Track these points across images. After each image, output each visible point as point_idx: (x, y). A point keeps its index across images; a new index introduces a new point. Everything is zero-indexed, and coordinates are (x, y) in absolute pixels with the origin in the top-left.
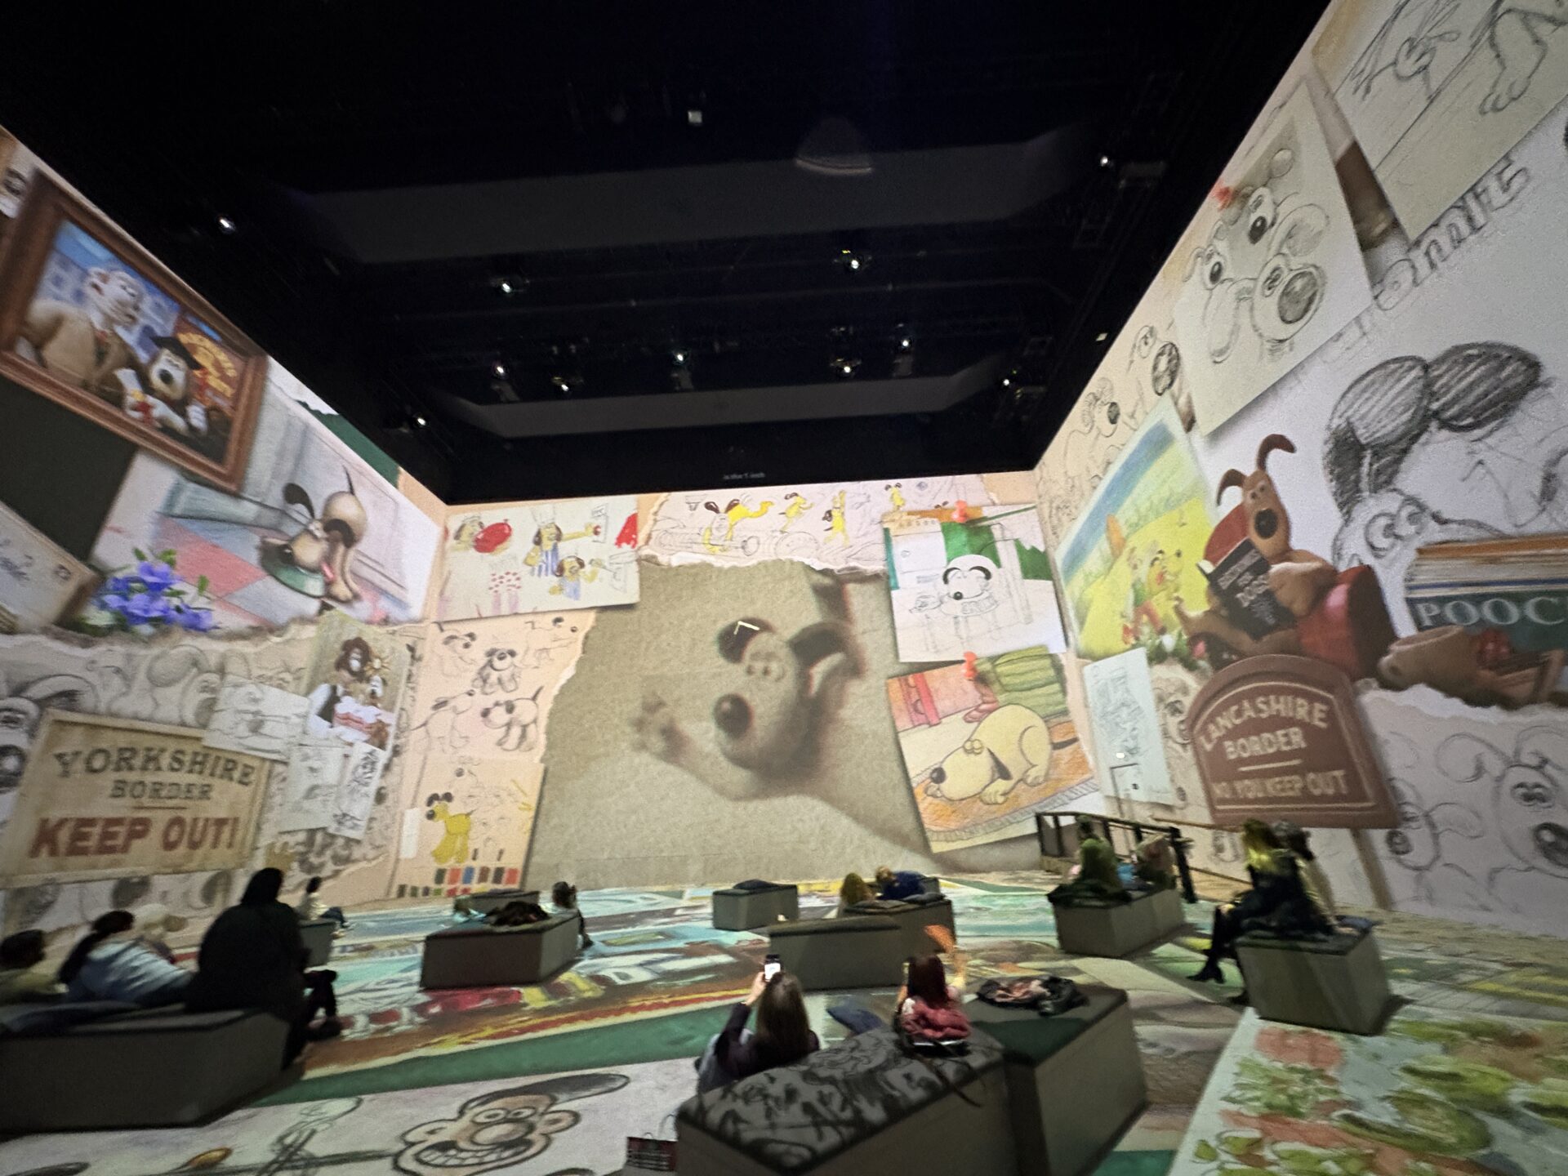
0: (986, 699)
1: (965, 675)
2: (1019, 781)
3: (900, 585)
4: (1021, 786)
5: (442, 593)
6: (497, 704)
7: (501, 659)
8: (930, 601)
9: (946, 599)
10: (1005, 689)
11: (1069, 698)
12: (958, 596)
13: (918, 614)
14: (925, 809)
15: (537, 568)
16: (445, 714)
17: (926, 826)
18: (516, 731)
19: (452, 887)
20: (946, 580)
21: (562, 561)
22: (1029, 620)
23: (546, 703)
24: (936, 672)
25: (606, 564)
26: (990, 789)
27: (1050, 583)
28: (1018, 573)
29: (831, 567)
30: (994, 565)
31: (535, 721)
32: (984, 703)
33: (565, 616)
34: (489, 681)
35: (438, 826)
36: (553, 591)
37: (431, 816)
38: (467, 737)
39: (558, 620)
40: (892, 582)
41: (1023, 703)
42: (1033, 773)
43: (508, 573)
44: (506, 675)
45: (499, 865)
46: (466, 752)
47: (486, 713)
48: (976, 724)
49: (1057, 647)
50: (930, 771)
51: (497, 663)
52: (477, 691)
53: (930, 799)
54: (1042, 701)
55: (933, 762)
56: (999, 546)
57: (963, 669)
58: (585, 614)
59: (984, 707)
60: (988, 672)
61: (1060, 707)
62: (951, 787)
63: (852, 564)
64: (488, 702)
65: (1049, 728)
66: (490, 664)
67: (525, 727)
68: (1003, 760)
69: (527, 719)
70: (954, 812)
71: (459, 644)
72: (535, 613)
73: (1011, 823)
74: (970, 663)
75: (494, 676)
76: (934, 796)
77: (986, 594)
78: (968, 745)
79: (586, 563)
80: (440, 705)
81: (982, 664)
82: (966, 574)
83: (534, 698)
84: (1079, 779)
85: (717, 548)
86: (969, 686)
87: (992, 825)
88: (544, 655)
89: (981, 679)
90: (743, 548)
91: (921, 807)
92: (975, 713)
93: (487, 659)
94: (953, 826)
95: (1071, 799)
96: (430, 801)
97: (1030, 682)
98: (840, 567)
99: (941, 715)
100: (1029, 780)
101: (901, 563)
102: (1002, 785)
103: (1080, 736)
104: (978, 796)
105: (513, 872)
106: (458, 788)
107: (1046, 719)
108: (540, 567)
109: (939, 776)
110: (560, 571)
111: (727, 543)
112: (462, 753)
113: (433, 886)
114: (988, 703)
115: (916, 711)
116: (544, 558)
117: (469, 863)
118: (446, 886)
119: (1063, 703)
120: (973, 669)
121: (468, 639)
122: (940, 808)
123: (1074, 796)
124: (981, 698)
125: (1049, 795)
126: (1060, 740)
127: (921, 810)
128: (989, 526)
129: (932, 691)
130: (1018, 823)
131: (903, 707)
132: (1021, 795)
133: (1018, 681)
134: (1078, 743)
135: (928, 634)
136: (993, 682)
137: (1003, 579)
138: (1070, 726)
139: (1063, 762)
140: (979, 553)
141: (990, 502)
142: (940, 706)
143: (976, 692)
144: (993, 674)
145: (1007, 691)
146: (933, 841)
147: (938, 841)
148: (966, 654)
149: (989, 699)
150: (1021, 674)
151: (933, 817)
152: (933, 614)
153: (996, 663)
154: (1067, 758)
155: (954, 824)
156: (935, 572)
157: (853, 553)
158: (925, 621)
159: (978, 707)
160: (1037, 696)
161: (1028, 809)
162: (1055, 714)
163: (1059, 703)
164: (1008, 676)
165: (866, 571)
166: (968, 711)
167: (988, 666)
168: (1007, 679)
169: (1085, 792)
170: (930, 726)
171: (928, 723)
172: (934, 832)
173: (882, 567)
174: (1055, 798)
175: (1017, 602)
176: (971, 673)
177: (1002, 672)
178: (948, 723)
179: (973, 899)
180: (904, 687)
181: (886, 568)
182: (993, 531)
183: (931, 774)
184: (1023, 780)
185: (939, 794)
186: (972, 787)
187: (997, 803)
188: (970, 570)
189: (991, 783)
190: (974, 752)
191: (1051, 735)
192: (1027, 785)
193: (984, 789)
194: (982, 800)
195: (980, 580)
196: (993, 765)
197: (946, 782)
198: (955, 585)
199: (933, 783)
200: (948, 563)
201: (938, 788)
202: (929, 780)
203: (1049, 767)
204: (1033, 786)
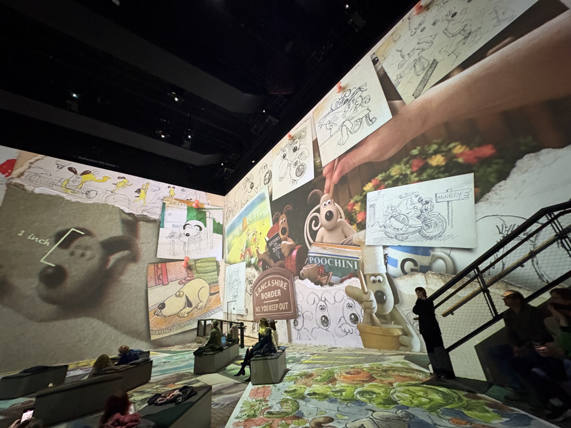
0: (189, 275)
1: (183, 266)
2: (194, 308)
3: (165, 226)
4: (196, 309)
8: (176, 235)
9: (183, 235)
11: (219, 277)
12: (188, 235)
13: (170, 239)
14: (152, 321)
17: (151, 328)
20: (184, 228)
22: (212, 247)
24: (171, 263)
26: (182, 312)
27: (222, 236)
28: (212, 230)
29: (134, 213)
30: (204, 226)
32: (188, 277)
40: (161, 225)
41: (203, 278)
42: (201, 305)
49: (219, 258)
50: (159, 304)
53: (155, 316)
54: (210, 277)
55: (161, 301)
56: (207, 219)
57: (183, 263)
59: (188, 278)
60: (193, 265)
61: (216, 280)
62: (166, 311)
63: (145, 214)
65: (210, 288)
68: (190, 299)
70: (165, 321)
73: (188, 325)
74: (187, 261)
76: (158, 315)
77: (198, 236)
78: (178, 294)
81: (191, 262)
82: (193, 227)
84: (216, 306)
85: (69, 191)
86: (184, 270)
87: (180, 326)
89: (189, 268)
90: (86, 194)
91: (150, 320)
92: (184, 281)
95: (212, 314)
97: (207, 270)
98: (138, 214)
99: (169, 281)
100: (199, 307)
101: (167, 218)
102: (188, 309)
103: (220, 291)
104: (177, 314)
107: (209, 284)
109: (162, 306)
111: (77, 190)
114: (190, 277)
115: (159, 278)
119: (217, 278)
120: (187, 264)
122: (158, 320)
123: (213, 313)
124: (187, 275)
125: (205, 313)
126: (213, 292)
127: (150, 321)
128: (205, 212)
129: (168, 271)
130: (191, 324)
131: (153, 277)
132: (194, 313)
133: (203, 269)
134: (219, 293)
135: (172, 248)
136: (194, 269)
137: (206, 232)
138: (218, 287)
139: (212, 300)
140: (199, 221)
141: (207, 203)
142: (170, 277)
143: (186, 272)
144: (194, 266)
145: (198, 273)
146: (152, 335)
147: (155, 334)
148: (186, 257)
149: (190, 276)
150: (205, 267)
151: (155, 324)
152: (176, 240)
153: (197, 262)
154: (214, 299)
155: (164, 326)
156: (181, 224)
157: (147, 209)
158: (172, 243)
159: (185, 278)
160: (208, 276)
161: (196, 319)
162: (214, 283)
163: (216, 279)
164: (200, 267)
165: (151, 218)
166: (181, 280)
167: (193, 263)
168: (200, 268)
169: (218, 311)
170: (164, 285)
171: (163, 284)
172: (154, 331)
173: (158, 218)
174: (206, 314)
175: (209, 240)
176: (186, 265)
177: (198, 266)
178: (172, 284)
179: (164, 358)
180: (156, 268)
181: (160, 218)
182: (207, 214)
183: (159, 305)
184: (196, 307)
185: (160, 314)
186: (175, 311)
187: (184, 317)
188: (195, 226)
189: (184, 308)
190: (179, 296)
191: (210, 290)
192: (198, 309)
193: (180, 311)
194: (178, 316)
195: (198, 230)
196: (186, 301)
197: (165, 309)
198: (187, 230)
199: (158, 310)
200: (187, 222)
201: (161, 312)
202: (157, 308)
203: (207, 302)
204: (200, 309)
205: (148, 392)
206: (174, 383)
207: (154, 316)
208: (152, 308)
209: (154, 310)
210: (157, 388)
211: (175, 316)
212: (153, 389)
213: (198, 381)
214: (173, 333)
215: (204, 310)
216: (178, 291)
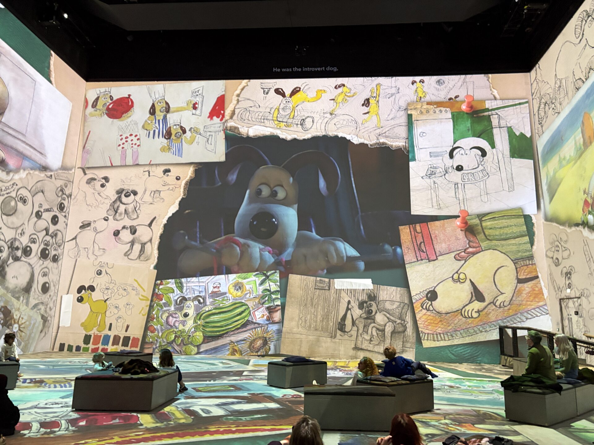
0: (471, 244)
1: (459, 227)
2: (490, 304)
3: (416, 158)
4: (492, 307)
5: (84, 147)
6: (124, 227)
7: (126, 196)
8: (438, 171)
9: (450, 170)
10: (487, 238)
11: (535, 247)
12: (459, 168)
13: (428, 180)
14: (420, 318)
15: (152, 132)
16: (88, 233)
17: (420, 329)
18: (137, 247)
19: (94, 347)
20: (451, 156)
21: (170, 127)
22: (511, 189)
23: (158, 229)
24: (437, 223)
25: (202, 132)
26: (467, 308)
27: (532, 161)
28: (507, 152)
29: (366, 142)
30: (490, 147)
31: (151, 240)
32: (470, 247)
33: (171, 168)
34: (119, 211)
35: (85, 307)
36: (163, 150)
37: (80, 300)
38: (104, 249)
39: (167, 171)
40: (410, 157)
41: (498, 249)
42: (501, 299)
43: (131, 135)
44: (130, 208)
45: (127, 334)
46: (104, 259)
47: (116, 233)
48: (463, 262)
49: (531, 209)
50: (426, 292)
51: (124, 199)
52: (111, 218)
54: (514, 248)
55: (429, 286)
56: (496, 131)
57: (458, 222)
58: (185, 168)
59: (470, 250)
60: (477, 225)
61: (527, 254)
63: (382, 140)
64: (118, 226)
65: (516, 269)
66: (119, 199)
67: (143, 245)
68: (480, 287)
69: (145, 239)
70: (441, 321)
71: (98, 184)
72: (150, 165)
73: (481, 332)
74: (464, 218)
75: (122, 208)
76: (428, 310)
77: (481, 168)
78: (456, 277)
79: (187, 130)
80: (85, 226)
81: (472, 219)
82: (467, 152)
83: (150, 225)
84: (534, 305)
85: (282, 124)
86: (461, 235)
87: (467, 331)
88: (157, 195)
89: (470, 230)
90: (301, 124)
91: (418, 317)
92: (463, 254)
93: (116, 196)
94: (439, 331)
95: (527, 319)
96: (80, 290)
97: (507, 234)
98: (371, 143)
99: (438, 254)
100: (498, 304)
101: (420, 142)
102: (477, 305)
103: (540, 275)
104: (460, 312)
105: (135, 340)
106: (100, 282)
107: (515, 261)
108: (154, 131)
109: (432, 295)
110: (168, 135)
111: (290, 121)
112: (100, 259)
113: (83, 345)
114: (474, 247)
115: (420, 249)
116: (157, 125)
117: (106, 332)
118: (91, 346)
119: (531, 251)
120: (466, 223)
121: (104, 181)
122: (431, 318)
123: (530, 316)
124: (469, 244)
125: (511, 314)
126: (524, 277)
127: (417, 319)
128: (489, 116)
129: (433, 236)
130: (486, 331)
131: (411, 246)
132: (490, 313)
133: (497, 233)
134: (538, 280)
135: (434, 195)
136: (479, 233)
137: (496, 157)
138: (534, 267)
139: (524, 292)
140: (479, 137)
141: (492, 97)
142: (438, 248)
143: (466, 239)
144: (480, 227)
145: (488, 240)
146: (424, 340)
147: (428, 340)
148: (461, 211)
149: (474, 245)
150: (501, 228)
151: (426, 323)
152: (439, 181)
153: (483, 219)
154: (528, 290)
155: (440, 329)
156: (444, 149)
157: (383, 132)
158: (432, 186)
159: (465, 250)
160: (511, 244)
161: (494, 323)
162: (523, 259)
163: (527, 251)
164: (491, 229)
165: (392, 146)
166: (458, 252)
167: (477, 221)
168: (490, 231)
169: (539, 314)
170: (429, 261)
171: (428, 259)
172: (425, 334)
173: (404, 144)
174: (515, 317)
175: (504, 175)
176: (463, 225)
177: (486, 226)
178: (443, 260)
179: (449, 380)
180: (413, 233)
181: (407, 145)
182: (492, 120)
183: (427, 294)
184: (493, 303)
185: (431, 308)
186: (456, 305)
187: (472, 317)
188: (471, 149)
189: (470, 303)
190: (459, 281)
191: (517, 273)
192: (496, 306)
193: (464, 307)
194: (462, 315)
195: (478, 157)
196: (472, 291)
197: (437, 300)
198: (458, 159)
199: (427, 301)
200: (454, 143)
201: (431, 304)
202: (425, 298)
203: (513, 296)
204: (500, 307)
205: (434, 426)
206: (473, 425)
207: (421, 310)
208: (417, 297)
209: (421, 301)
210: (446, 424)
211: (456, 314)
212: (441, 423)
213: (517, 433)
214: (456, 342)
215: (509, 309)
216: (455, 271)
